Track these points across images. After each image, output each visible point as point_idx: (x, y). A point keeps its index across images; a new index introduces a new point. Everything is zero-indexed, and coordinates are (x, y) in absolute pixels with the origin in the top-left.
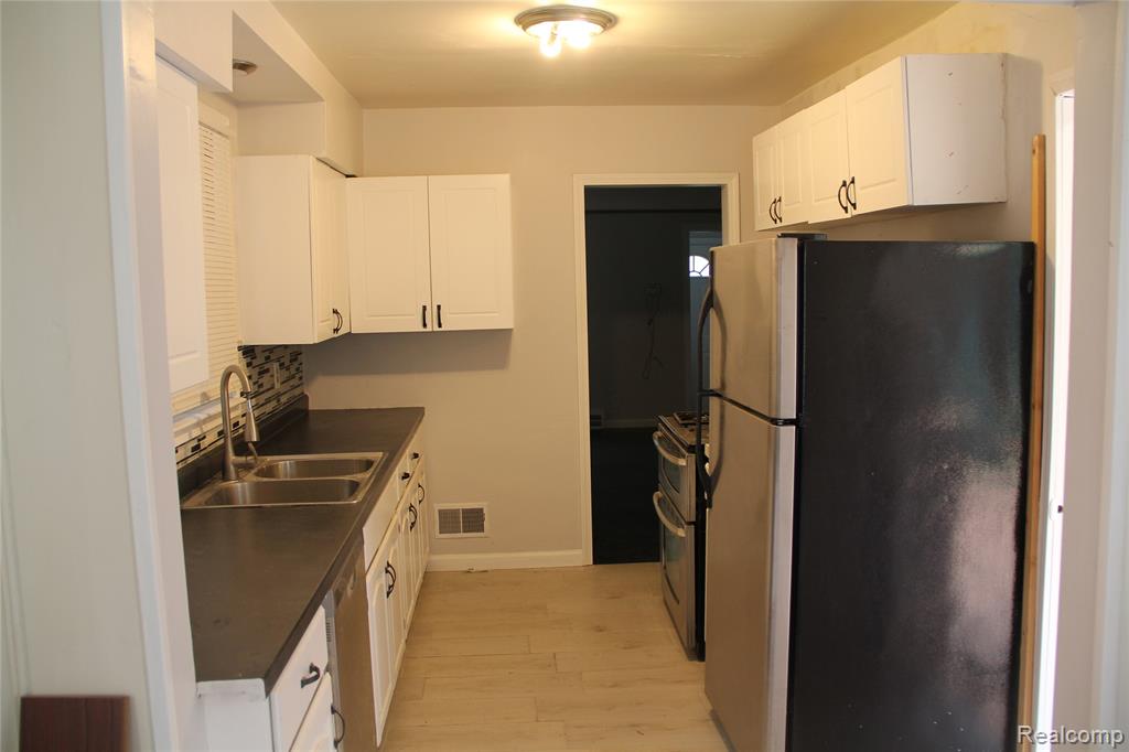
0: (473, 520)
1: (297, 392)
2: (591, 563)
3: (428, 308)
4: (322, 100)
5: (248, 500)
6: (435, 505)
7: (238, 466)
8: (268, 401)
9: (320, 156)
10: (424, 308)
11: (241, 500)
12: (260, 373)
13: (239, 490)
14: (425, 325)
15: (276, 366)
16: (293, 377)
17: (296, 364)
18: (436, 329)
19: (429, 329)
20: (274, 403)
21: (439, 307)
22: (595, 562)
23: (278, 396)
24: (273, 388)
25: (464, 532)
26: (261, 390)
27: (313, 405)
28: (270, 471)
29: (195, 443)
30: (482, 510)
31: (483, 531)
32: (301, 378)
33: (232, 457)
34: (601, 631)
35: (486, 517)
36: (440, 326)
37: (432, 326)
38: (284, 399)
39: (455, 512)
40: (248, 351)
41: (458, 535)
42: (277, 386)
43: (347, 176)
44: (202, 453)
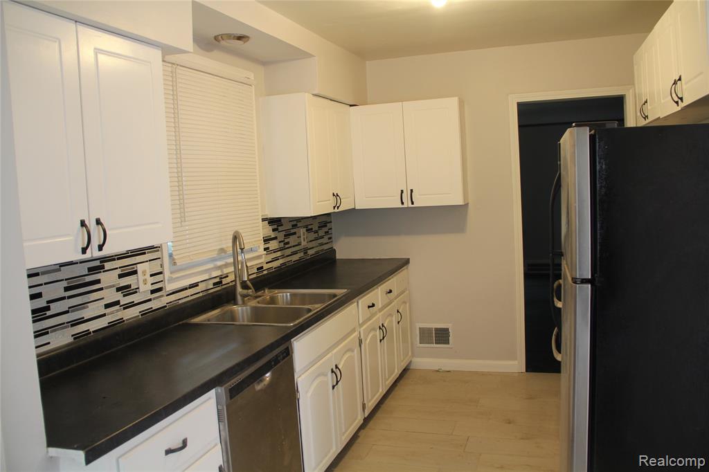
0: (442, 336)
1: (326, 247)
2: (525, 371)
3: (405, 191)
4: (314, 56)
5: (246, 320)
6: (417, 324)
7: (244, 296)
8: (294, 253)
9: (315, 92)
10: (402, 191)
11: (241, 320)
12: (285, 236)
13: (240, 311)
14: (402, 203)
15: (303, 231)
16: (322, 237)
17: (325, 229)
18: (410, 205)
19: (405, 206)
20: (302, 254)
21: (412, 191)
22: (527, 371)
23: (305, 250)
24: (299, 244)
25: (436, 343)
26: (287, 246)
27: (338, 256)
28: (273, 300)
29: (218, 280)
30: (447, 329)
31: (449, 343)
32: (330, 238)
33: (239, 289)
34: (510, 423)
35: (451, 334)
36: (413, 203)
37: (407, 204)
38: (311, 252)
39: (430, 330)
40: (275, 222)
41: (432, 345)
42: (304, 243)
43: (351, 106)
44: (224, 287)
